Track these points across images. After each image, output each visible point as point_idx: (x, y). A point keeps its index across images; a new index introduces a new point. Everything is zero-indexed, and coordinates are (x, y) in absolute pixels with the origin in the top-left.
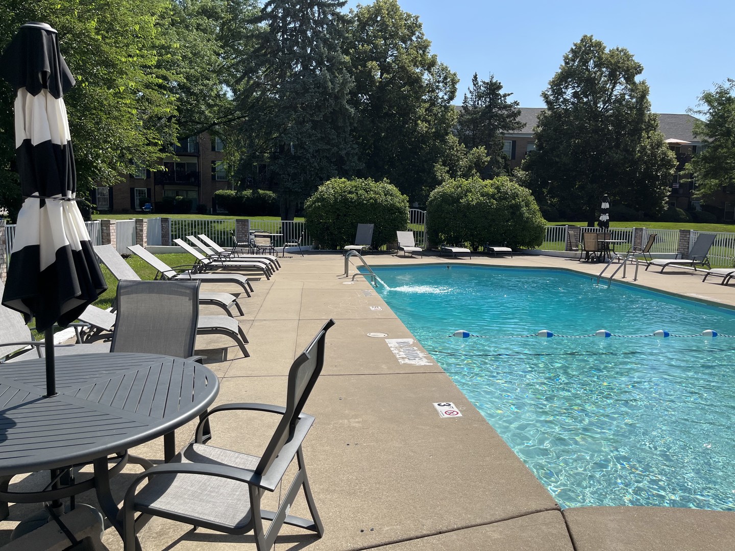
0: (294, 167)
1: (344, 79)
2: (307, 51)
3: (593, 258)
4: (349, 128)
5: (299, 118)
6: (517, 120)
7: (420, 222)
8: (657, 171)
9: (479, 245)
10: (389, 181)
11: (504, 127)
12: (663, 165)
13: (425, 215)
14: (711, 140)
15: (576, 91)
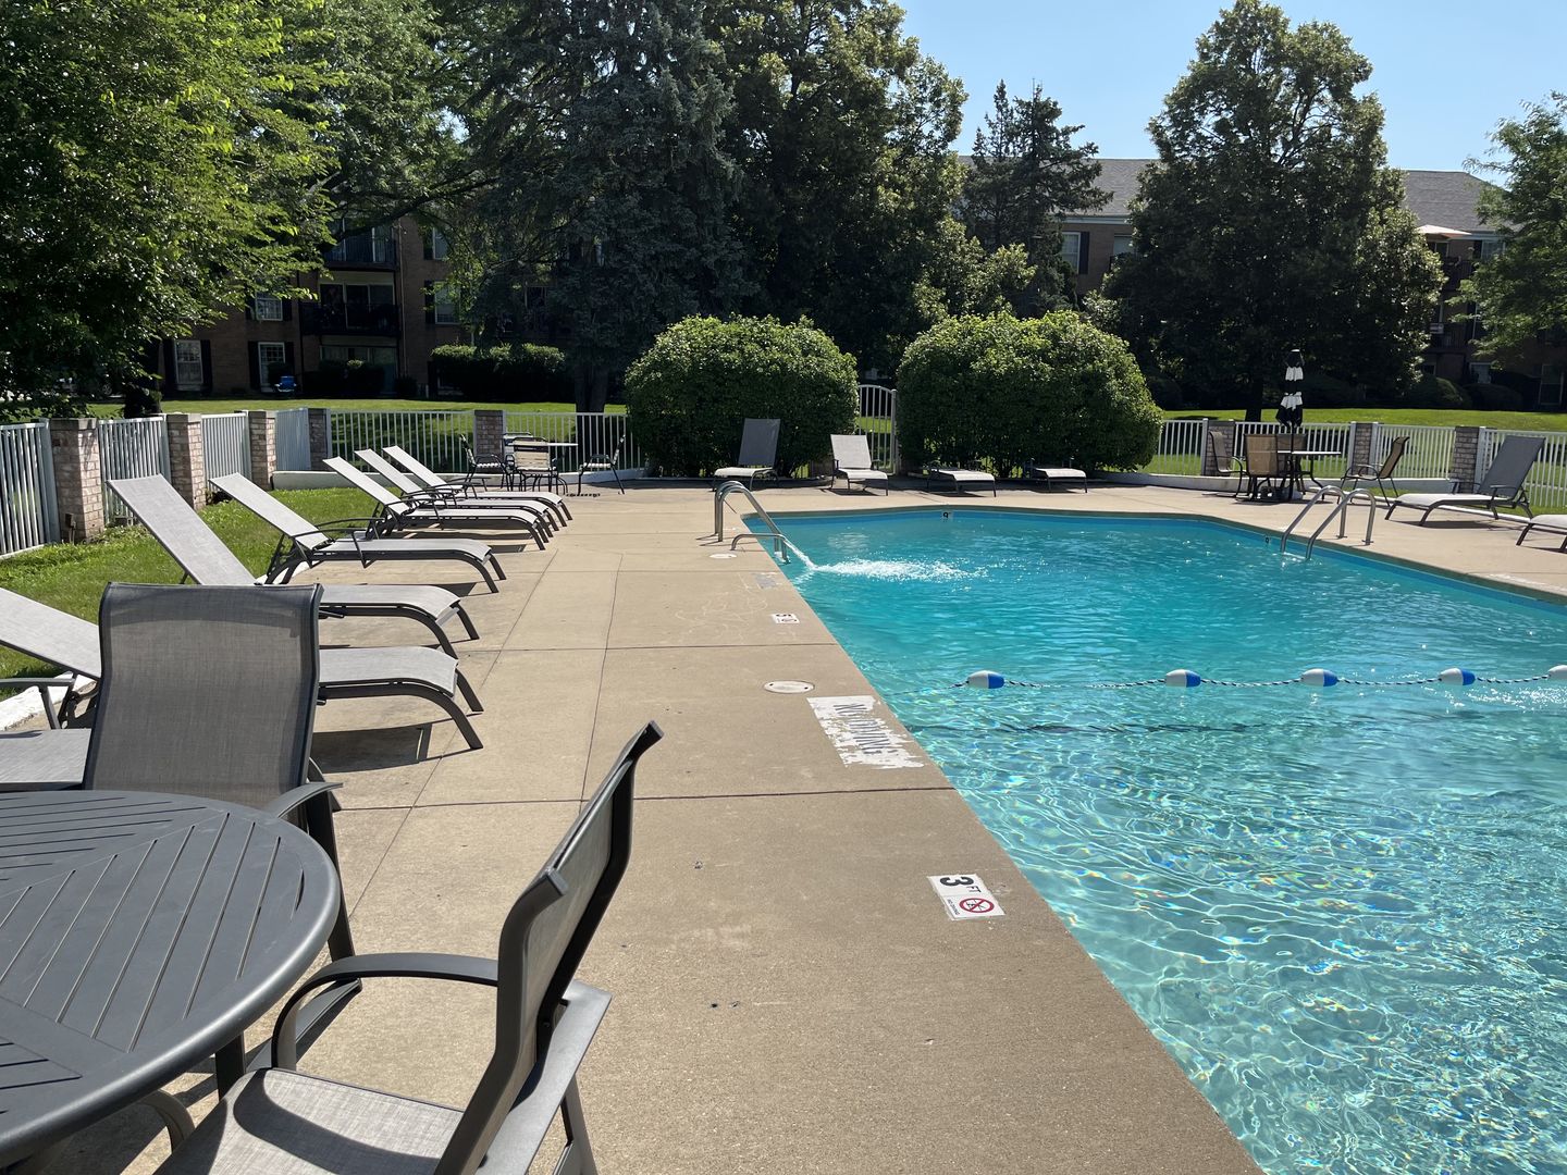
0: (603, 294)
1: (711, 94)
2: (627, 30)
3: (1265, 492)
4: (723, 206)
5: (610, 182)
6: (1093, 185)
7: (883, 414)
8: (1401, 296)
9: (1012, 464)
10: (812, 323)
11: (1064, 202)
12: (1414, 284)
13: (893, 397)
14: (1517, 228)
15: (1224, 120)
